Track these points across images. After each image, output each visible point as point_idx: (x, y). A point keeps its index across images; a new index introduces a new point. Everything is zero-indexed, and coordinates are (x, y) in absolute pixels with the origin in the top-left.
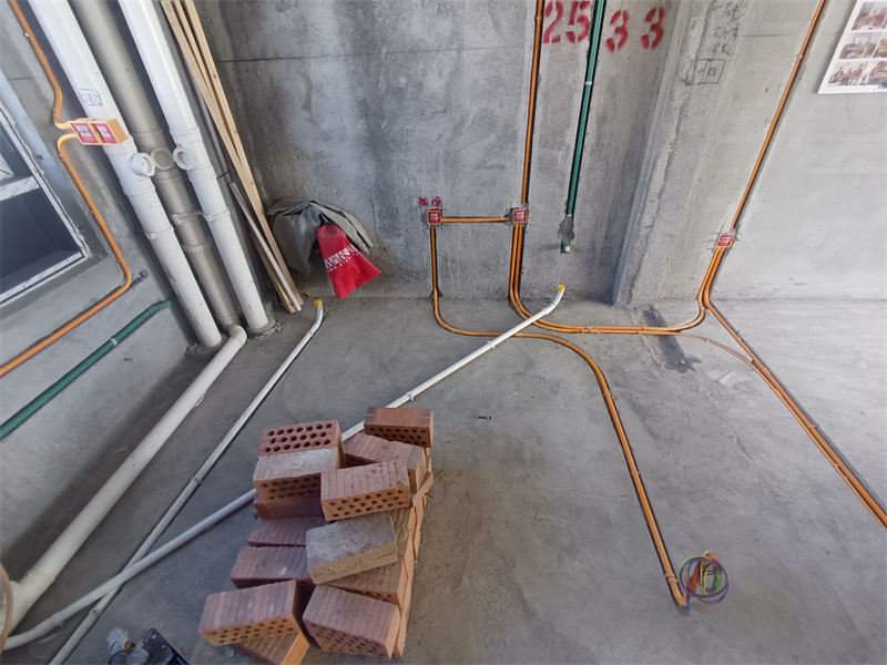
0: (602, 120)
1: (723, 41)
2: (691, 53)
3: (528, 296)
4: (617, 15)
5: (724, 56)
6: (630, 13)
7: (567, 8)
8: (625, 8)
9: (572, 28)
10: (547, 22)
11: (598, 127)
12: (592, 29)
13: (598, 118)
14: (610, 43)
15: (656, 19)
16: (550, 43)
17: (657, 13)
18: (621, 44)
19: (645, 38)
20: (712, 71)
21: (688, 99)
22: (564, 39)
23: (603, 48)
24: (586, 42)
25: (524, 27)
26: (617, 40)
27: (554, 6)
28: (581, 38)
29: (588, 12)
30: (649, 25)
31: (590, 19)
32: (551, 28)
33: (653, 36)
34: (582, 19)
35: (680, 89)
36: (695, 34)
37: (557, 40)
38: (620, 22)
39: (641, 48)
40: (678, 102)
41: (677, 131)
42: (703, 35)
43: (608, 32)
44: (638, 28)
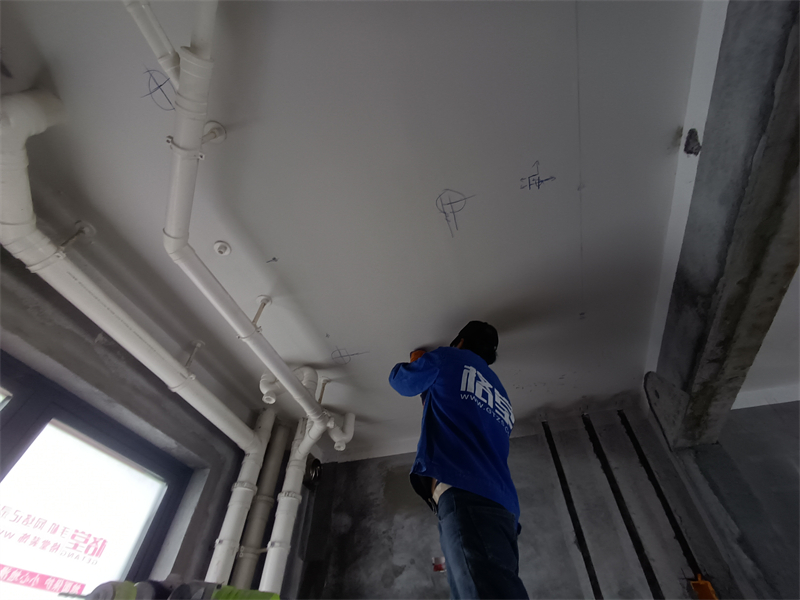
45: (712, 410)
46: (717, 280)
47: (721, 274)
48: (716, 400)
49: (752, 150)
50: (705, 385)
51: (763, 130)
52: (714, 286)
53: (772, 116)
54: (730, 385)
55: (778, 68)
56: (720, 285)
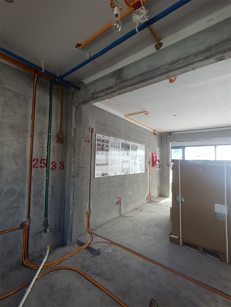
0: (52, 187)
1: (78, 169)
2: (73, 171)
3: (32, 258)
4: (53, 162)
5: (79, 171)
6: (56, 162)
7: (39, 160)
8: (55, 161)
9: (41, 165)
10: (33, 163)
11: (52, 189)
12: (46, 165)
13: (51, 187)
14: (52, 168)
15: (62, 164)
16: (35, 168)
17: (62, 163)
18: (55, 169)
19: (60, 168)
20: (77, 174)
21: (74, 180)
22: (39, 167)
23: (50, 170)
24: (45, 168)
25: (26, 164)
26: (54, 168)
27: (36, 159)
28: (44, 167)
29: (45, 161)
30: (61, 165)
31: (46, 163)
32: (35, 165)
33: (62, 167)
34: (44, 163)
35: (72, 178)
36: (73, 167)
37: (37, 167)
38: (54, 164)
39: (60, 170)
40: (72, 181)
41: (73, 188)
42: (74, 167)
43: (51, 166)
44: (58, 165)
45: (91, 102)
46: (129, 80)
47: (131, 80)
48: (94, 100)
49: (164, 65)
50: (98, 96)
51: (170, 65)
52: (126, 81)
53: (174, 64)
54: (101, 99)
55: (185, 58)
56: (128, 82)
